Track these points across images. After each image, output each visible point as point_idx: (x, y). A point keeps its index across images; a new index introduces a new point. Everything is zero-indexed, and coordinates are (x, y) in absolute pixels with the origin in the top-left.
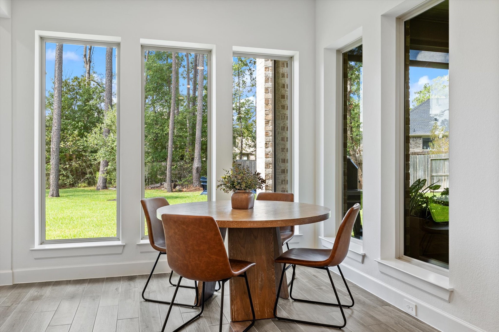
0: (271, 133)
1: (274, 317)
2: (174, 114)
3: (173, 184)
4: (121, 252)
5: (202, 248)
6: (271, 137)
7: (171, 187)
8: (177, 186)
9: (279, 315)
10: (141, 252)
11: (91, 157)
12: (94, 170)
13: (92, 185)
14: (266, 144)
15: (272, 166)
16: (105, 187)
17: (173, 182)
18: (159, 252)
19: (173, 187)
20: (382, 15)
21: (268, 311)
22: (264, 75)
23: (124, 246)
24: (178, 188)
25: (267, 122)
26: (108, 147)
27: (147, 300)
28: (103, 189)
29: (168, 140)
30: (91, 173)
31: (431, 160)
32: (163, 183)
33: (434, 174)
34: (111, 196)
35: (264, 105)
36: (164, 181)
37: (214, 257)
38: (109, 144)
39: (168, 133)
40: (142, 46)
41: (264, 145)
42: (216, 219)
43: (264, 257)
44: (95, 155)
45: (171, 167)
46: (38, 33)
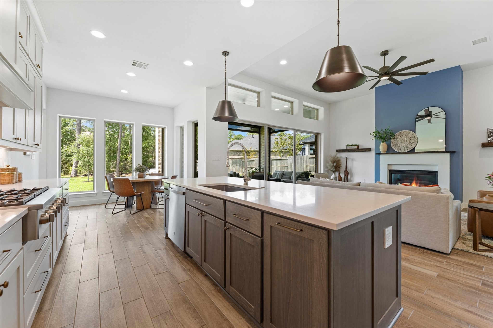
0: (161, 152)
1: (151, 208)
2: (121, 137)
3: (120, 173)
4: (96, 195)
5: (125, 187)
6: (161, 154)
7: (119, 175)
8: (123, 174)
9: (152, 207)
10: (104, 195)
11: (68, 159)
12: (68, 166)
13: (67, 174)
14: (159, 156)
15: (161, 164)
16: (76, 175)
17: (120, 172)
18: (112, 192)
19: (120, 174)
20: (188, 121)
21: (149, 206)
22: (158, 130)
23: (97, 193)
24: (123, 175)
25: (159, 148)
26: (80, 154)
27: (107, 208)
28: (75, 176)
29: (117, 150)
30: (66, 168)
31: (242, 161)
32: (114, 173)
33: (243, 167)
34: (81, 180)
35: (158, 141)
36: (115, 172)
37: (129, 189)
38: (81, 152)
39: (117, 147)
40: (105, 121)
41: (158, 156)
42: (130, 179)
43: (148, 191)
44: (71, 158)
45: (119, 164)
46: (58, 115)
